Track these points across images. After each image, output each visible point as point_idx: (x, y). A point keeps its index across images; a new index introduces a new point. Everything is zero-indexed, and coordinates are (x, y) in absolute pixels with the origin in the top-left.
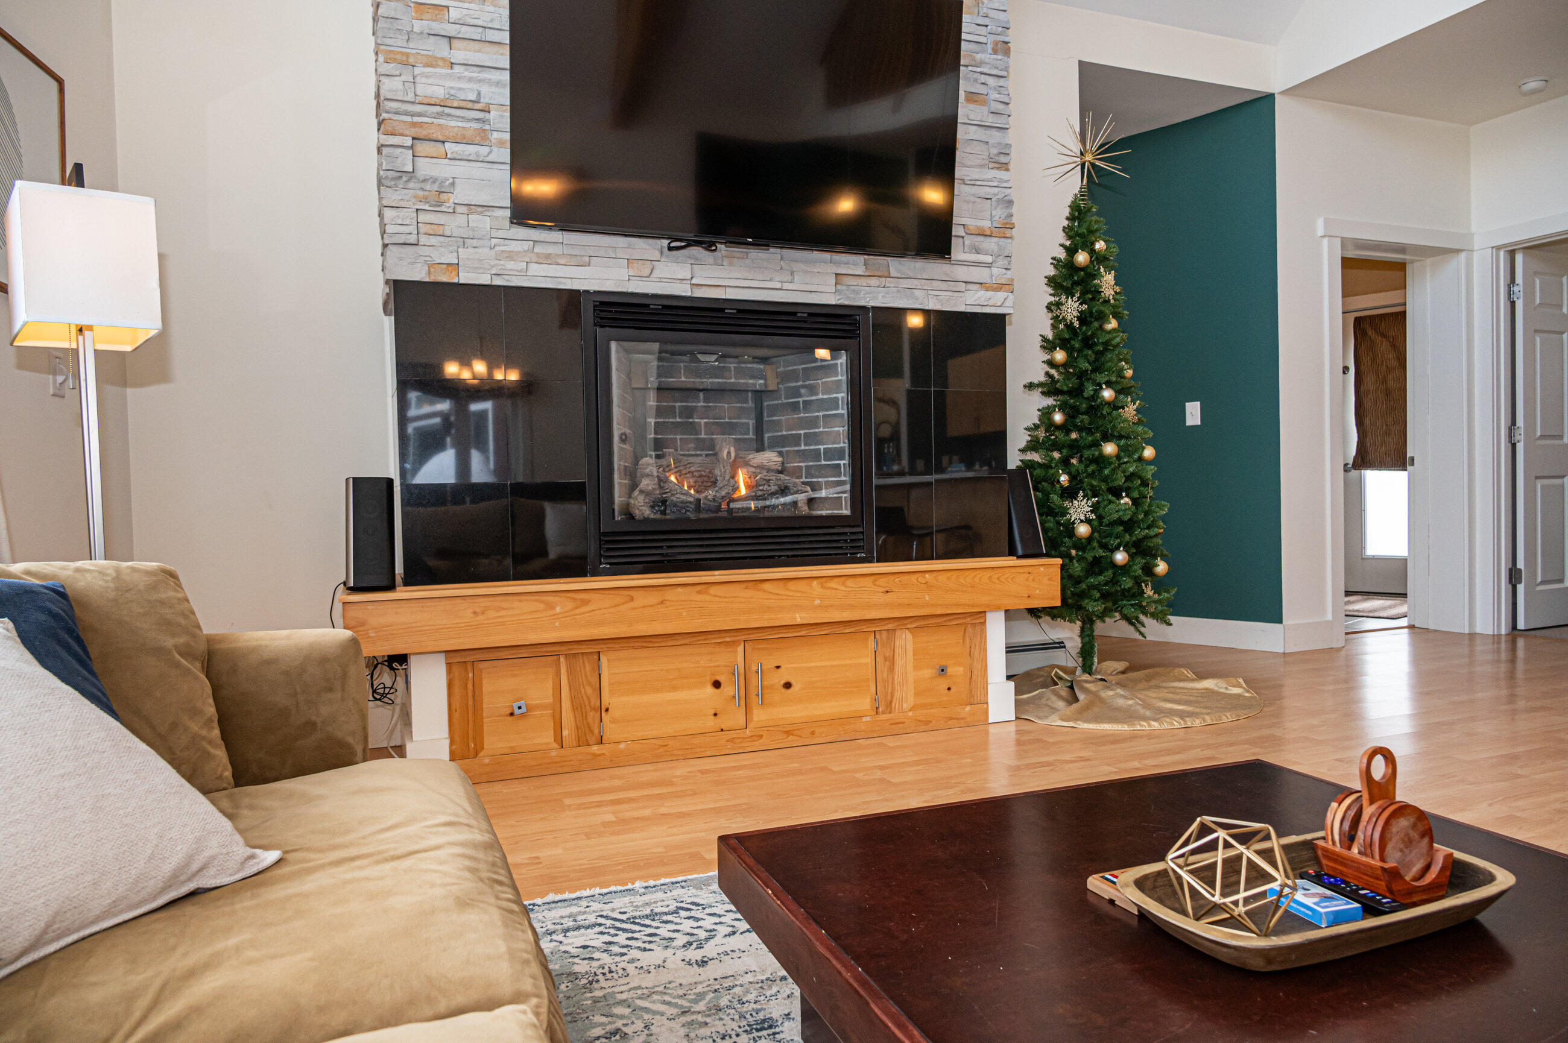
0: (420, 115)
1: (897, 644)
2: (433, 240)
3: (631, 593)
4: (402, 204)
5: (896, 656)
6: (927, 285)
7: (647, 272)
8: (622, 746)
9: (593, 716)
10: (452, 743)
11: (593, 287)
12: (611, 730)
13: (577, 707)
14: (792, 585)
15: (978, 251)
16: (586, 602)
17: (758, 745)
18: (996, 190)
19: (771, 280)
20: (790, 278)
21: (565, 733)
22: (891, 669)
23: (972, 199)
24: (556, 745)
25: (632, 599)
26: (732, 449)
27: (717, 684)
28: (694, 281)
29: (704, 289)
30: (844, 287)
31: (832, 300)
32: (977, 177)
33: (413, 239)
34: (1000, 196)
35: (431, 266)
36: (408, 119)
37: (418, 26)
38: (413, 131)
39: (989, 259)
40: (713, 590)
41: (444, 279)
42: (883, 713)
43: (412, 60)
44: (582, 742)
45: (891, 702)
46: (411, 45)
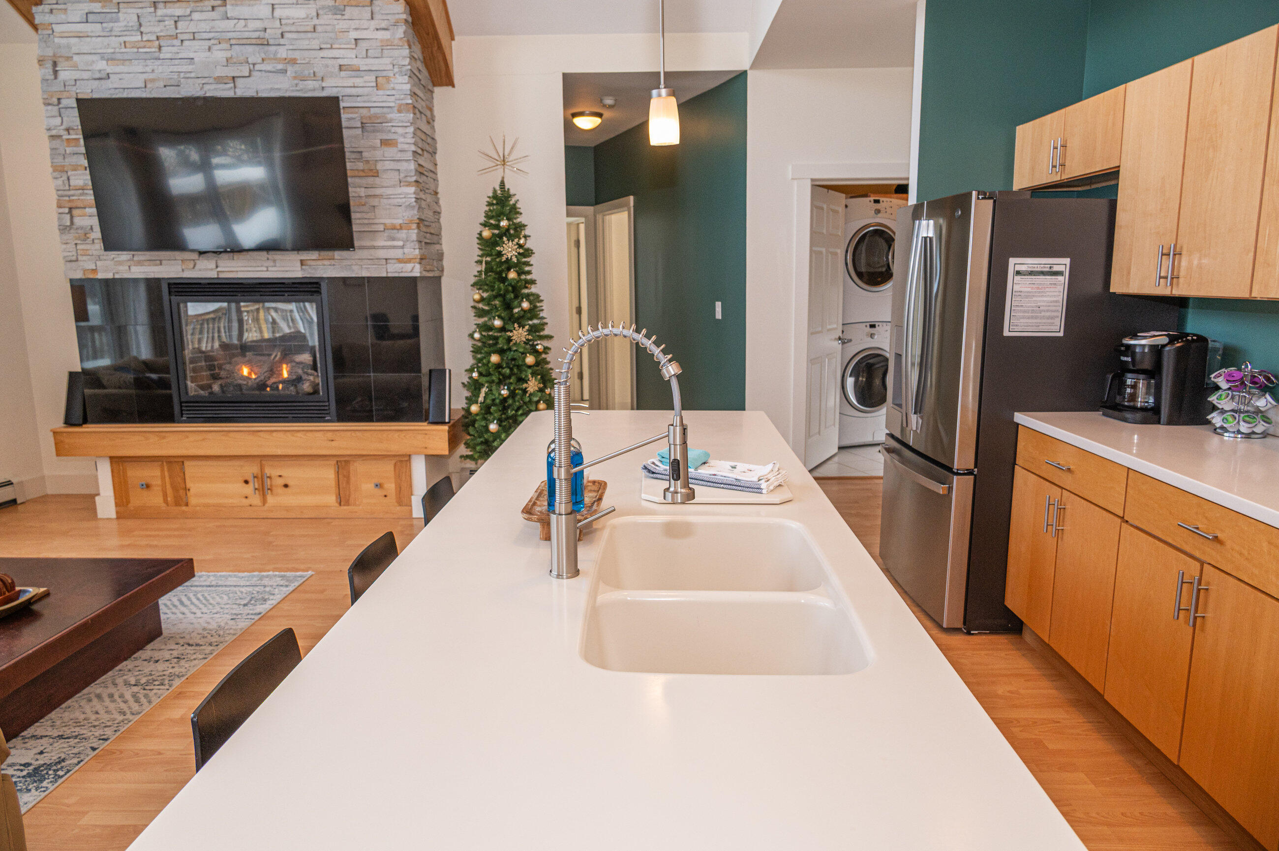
0: (73, 196)
1: (351, 468)
2: (85, 258)
3: (187, 434)
4: (68, 241)
5: (351, 475)
6: (360, 263)
7: (192, 266)
8: (198, 508)
9: (182, 492)
10: (115, 498)
11: (166, 276)
12: (193, 501)
13: (175, 488)
14: (274, 434)
15: (393, 239)
16: (164, 438)
17: (271, 515)
18: (404, 200)
19: (262, 266)
20: (272, 264)
21: (169, 499)
22: (348, 482)
23: (388, 207)
24: (165, 505)
25: (187, 437)
26: (279, 354)
27: (246, 482)
28: (219, 269)
29: (225, 274)
30: (307, 267)
31: (299, 274)
32: (391, 193)
33: (74, 258)
34: (407, 204)
35: (85, 271)
36: (67, 198)
37: (69, 150)
38: (70, 205)
39: (400, 243)
40: (231, 434)
41: (91, 276)
42: (344, 505)
43: (66, 169)
44: (177, 503)
45: (349, 500)
46: (66, 160)
